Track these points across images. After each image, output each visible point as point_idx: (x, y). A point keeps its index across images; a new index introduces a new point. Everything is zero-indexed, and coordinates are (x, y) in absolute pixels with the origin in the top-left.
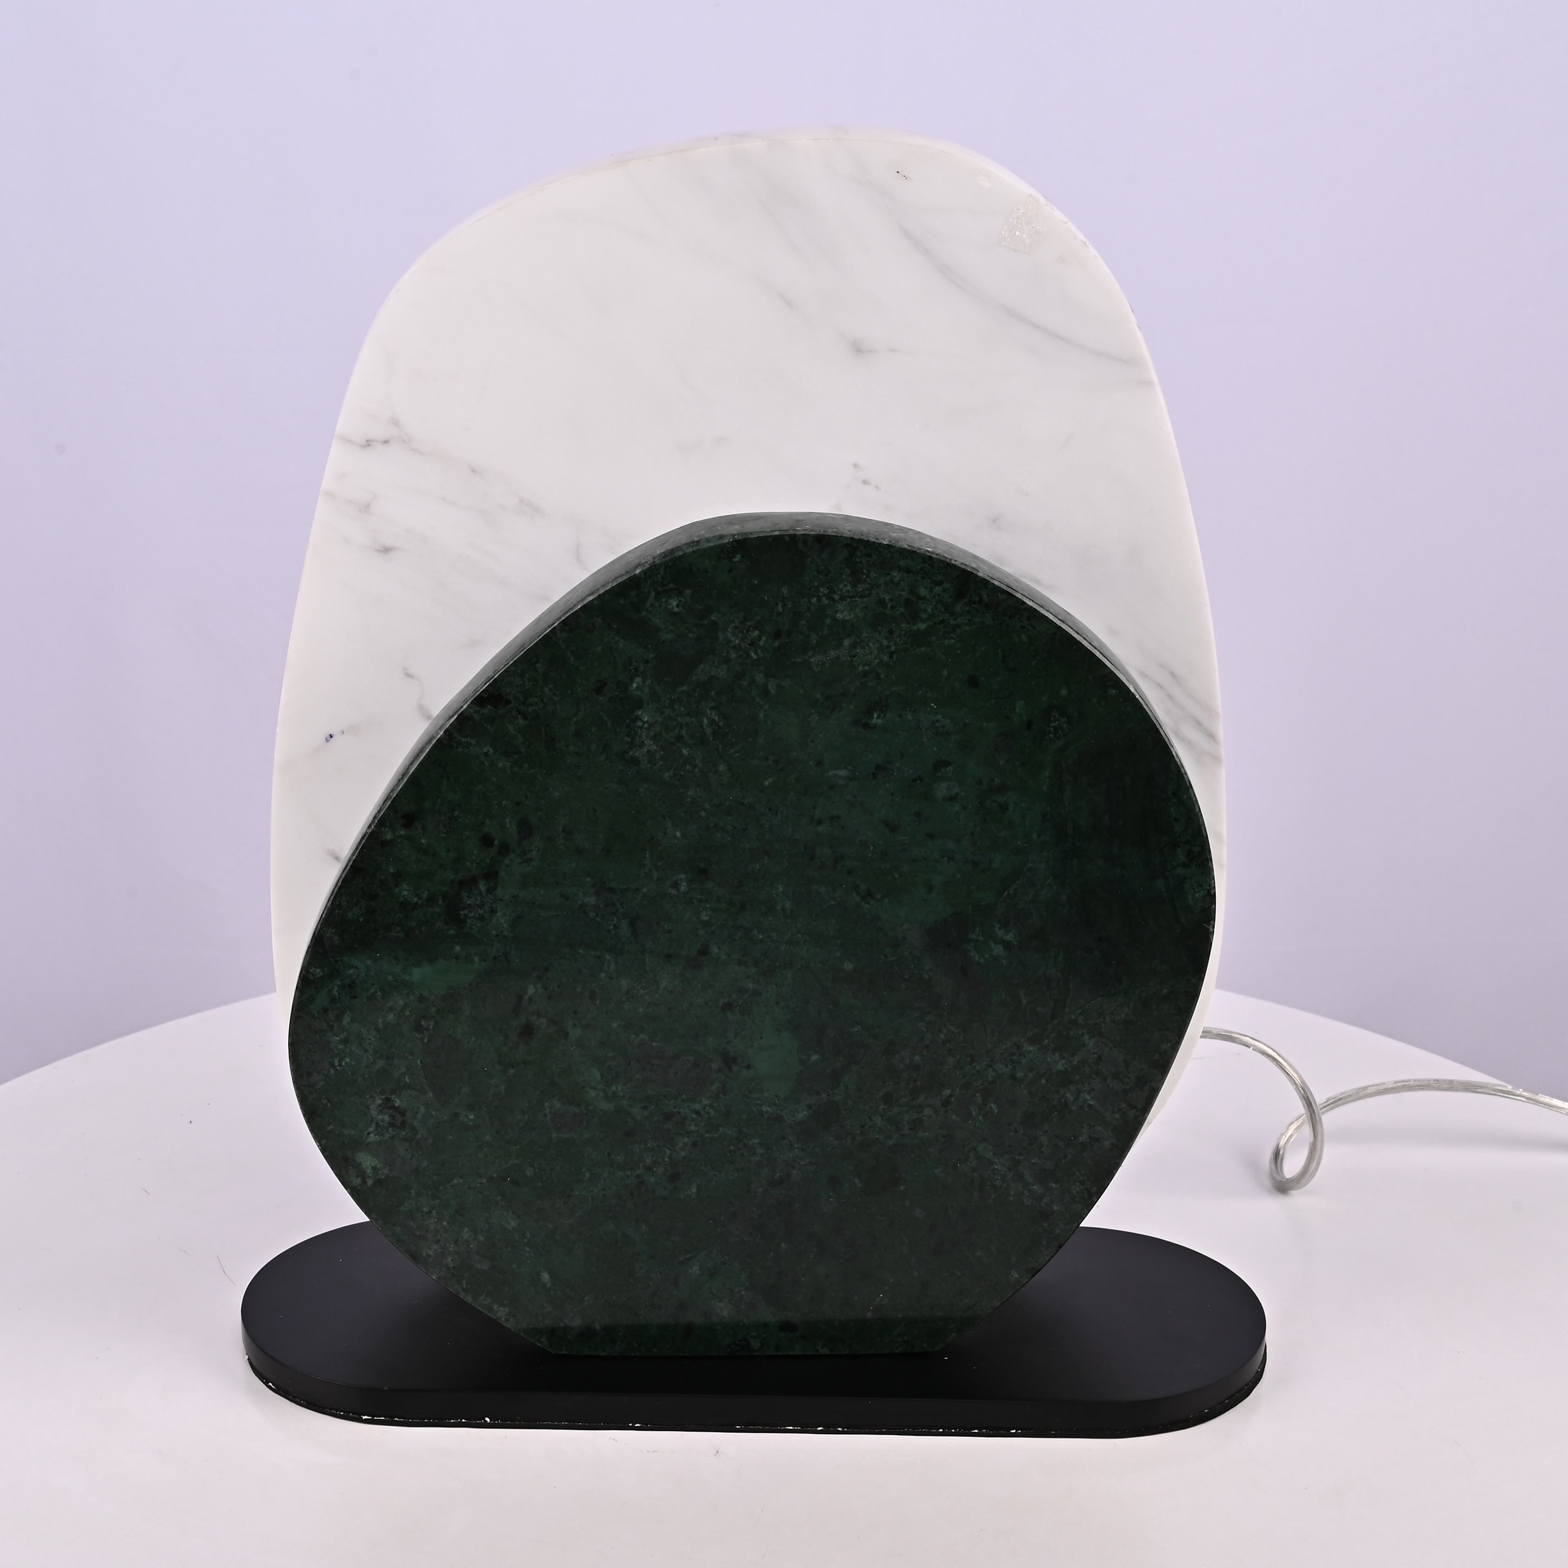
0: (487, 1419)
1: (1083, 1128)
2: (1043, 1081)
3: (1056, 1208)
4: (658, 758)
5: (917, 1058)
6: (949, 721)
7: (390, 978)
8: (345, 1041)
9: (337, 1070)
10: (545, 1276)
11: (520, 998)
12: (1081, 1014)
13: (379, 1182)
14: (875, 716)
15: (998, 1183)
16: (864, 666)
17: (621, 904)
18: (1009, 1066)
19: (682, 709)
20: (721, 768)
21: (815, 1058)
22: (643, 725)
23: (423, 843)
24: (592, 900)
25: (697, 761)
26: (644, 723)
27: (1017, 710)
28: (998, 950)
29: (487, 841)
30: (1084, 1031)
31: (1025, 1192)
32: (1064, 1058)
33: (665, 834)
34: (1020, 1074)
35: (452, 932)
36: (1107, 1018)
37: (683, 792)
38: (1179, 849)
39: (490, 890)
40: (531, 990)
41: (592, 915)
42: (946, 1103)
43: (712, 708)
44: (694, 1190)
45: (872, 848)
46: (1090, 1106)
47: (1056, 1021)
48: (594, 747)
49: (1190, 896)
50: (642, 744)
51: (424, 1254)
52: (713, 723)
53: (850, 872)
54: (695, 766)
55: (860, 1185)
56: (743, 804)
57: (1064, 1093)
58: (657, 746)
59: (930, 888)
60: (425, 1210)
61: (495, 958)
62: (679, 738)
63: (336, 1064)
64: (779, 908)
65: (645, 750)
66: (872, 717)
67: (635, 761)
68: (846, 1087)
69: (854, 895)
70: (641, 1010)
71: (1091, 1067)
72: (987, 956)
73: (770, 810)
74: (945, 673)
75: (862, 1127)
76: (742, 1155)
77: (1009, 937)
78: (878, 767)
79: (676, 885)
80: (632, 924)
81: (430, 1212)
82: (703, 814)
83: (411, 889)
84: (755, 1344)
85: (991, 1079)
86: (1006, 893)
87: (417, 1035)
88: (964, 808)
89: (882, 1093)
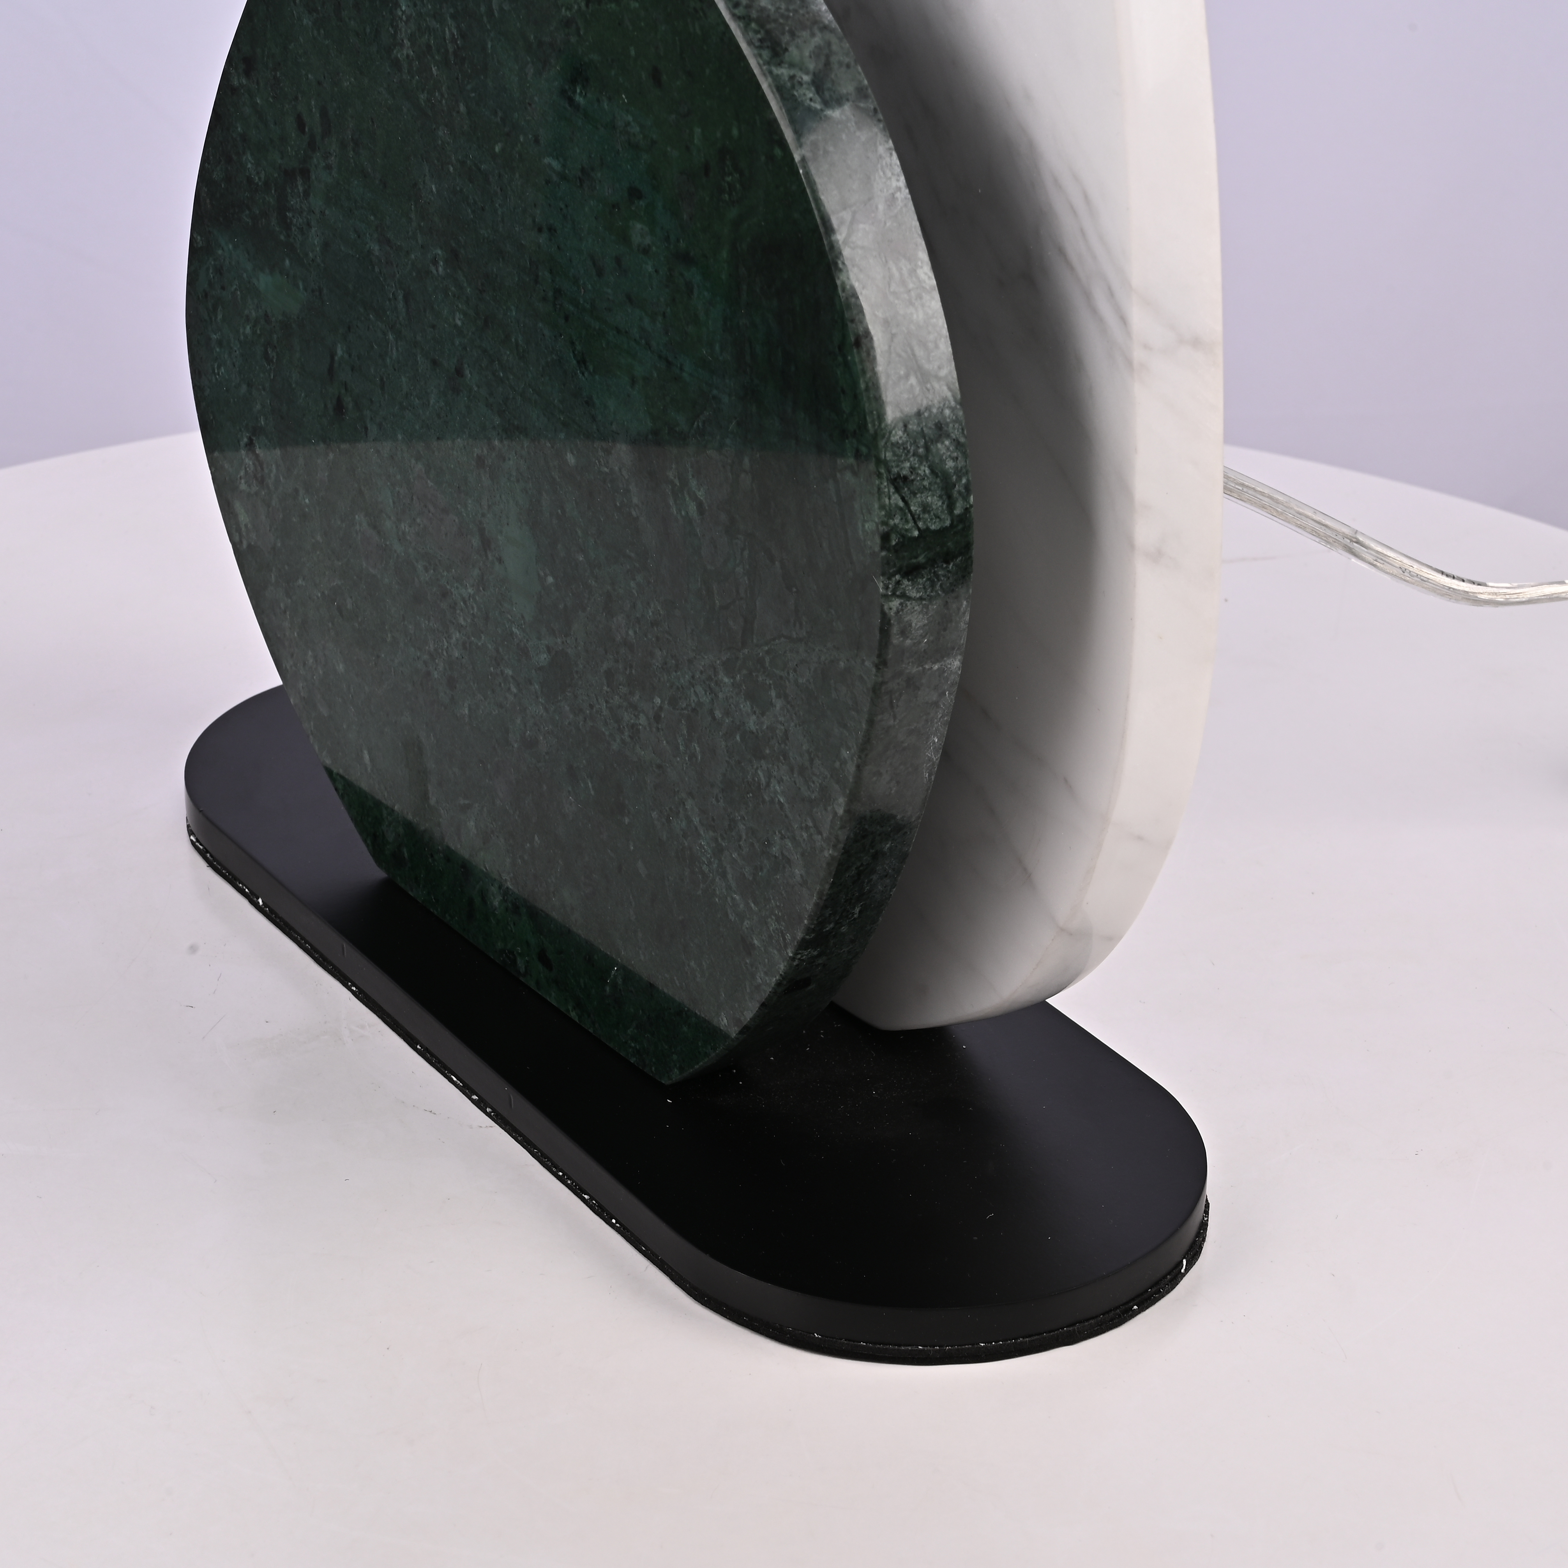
0: (260, 901)
1: (775, 833)
2: (738, 738)
3: (756, 942)
4: (415, 69)
5: (631, 633)
6: (638, 129)
7: (245, 275)
8: (220, 343)
9: (216, 379)
10: (366, 757)
11: (332, 356)
12: (768, 652)
13: (249, 546)
14: (578, 91)
15: (704, 867)
16: (566, 10)
17: (397, 266)
18: (708, 694)
19: (430, 7)
20: (462, 108)
21: (550, 580)
22: (402, 15)
23: (258, 103)
24: (376, 248)
25: (443, 88)
26: (403, 12)
27: (696, 141)
28: (692, 508)
29: (301, 125)
30: (771, 682)
31: (729, 899)
32: (755, 713)
33: (424, 182)
34: (718, 714)
35: (282, 238)
36: (791, 675)
37: (435, 129)
38: (847, 441)
39: (306, 194)
40: (339, 352)
41: (377, 270)
42: (657, 718)
43: (453, 17)
44: (467, 712)
45: (582, 290)
46: (779, 801)
47: (746, 651)
48: (368, 30)
49: (860, 525)
50: (402, 45)
51: (284, 665)
52: (453, 40)
53: (567, 318)
54: (442, 95)
55: (592, 793)
56: (479, 169)
57: (757, 768)
58: (413, 52)
59: (633, 381)
60: (282, 605)
61: (313, 291)
62: (429, 46)
63: (216, 371)
64: (513, 340)
65: (405, 52)
66: (575, 92)
67: (396, 64)
68: (576, 640)
69: (572, 355)
70: (417, 427)
71: (779, 743)
72: (683, 513)
73: (501, 190)
74: (633, 53)
75: (591, 706)
76: (500, 684)
77: (700, 494)
78: (583, 170)
79: (435, 262)
80: (406, 298)
81: (285, 612)
82: (451, 169)
83: (253, 162)
84: (521, 964)
85: (693, 705)
86: (696, 423)
87: (266, 365)
88: (656, 271)
89: (605, 666)
